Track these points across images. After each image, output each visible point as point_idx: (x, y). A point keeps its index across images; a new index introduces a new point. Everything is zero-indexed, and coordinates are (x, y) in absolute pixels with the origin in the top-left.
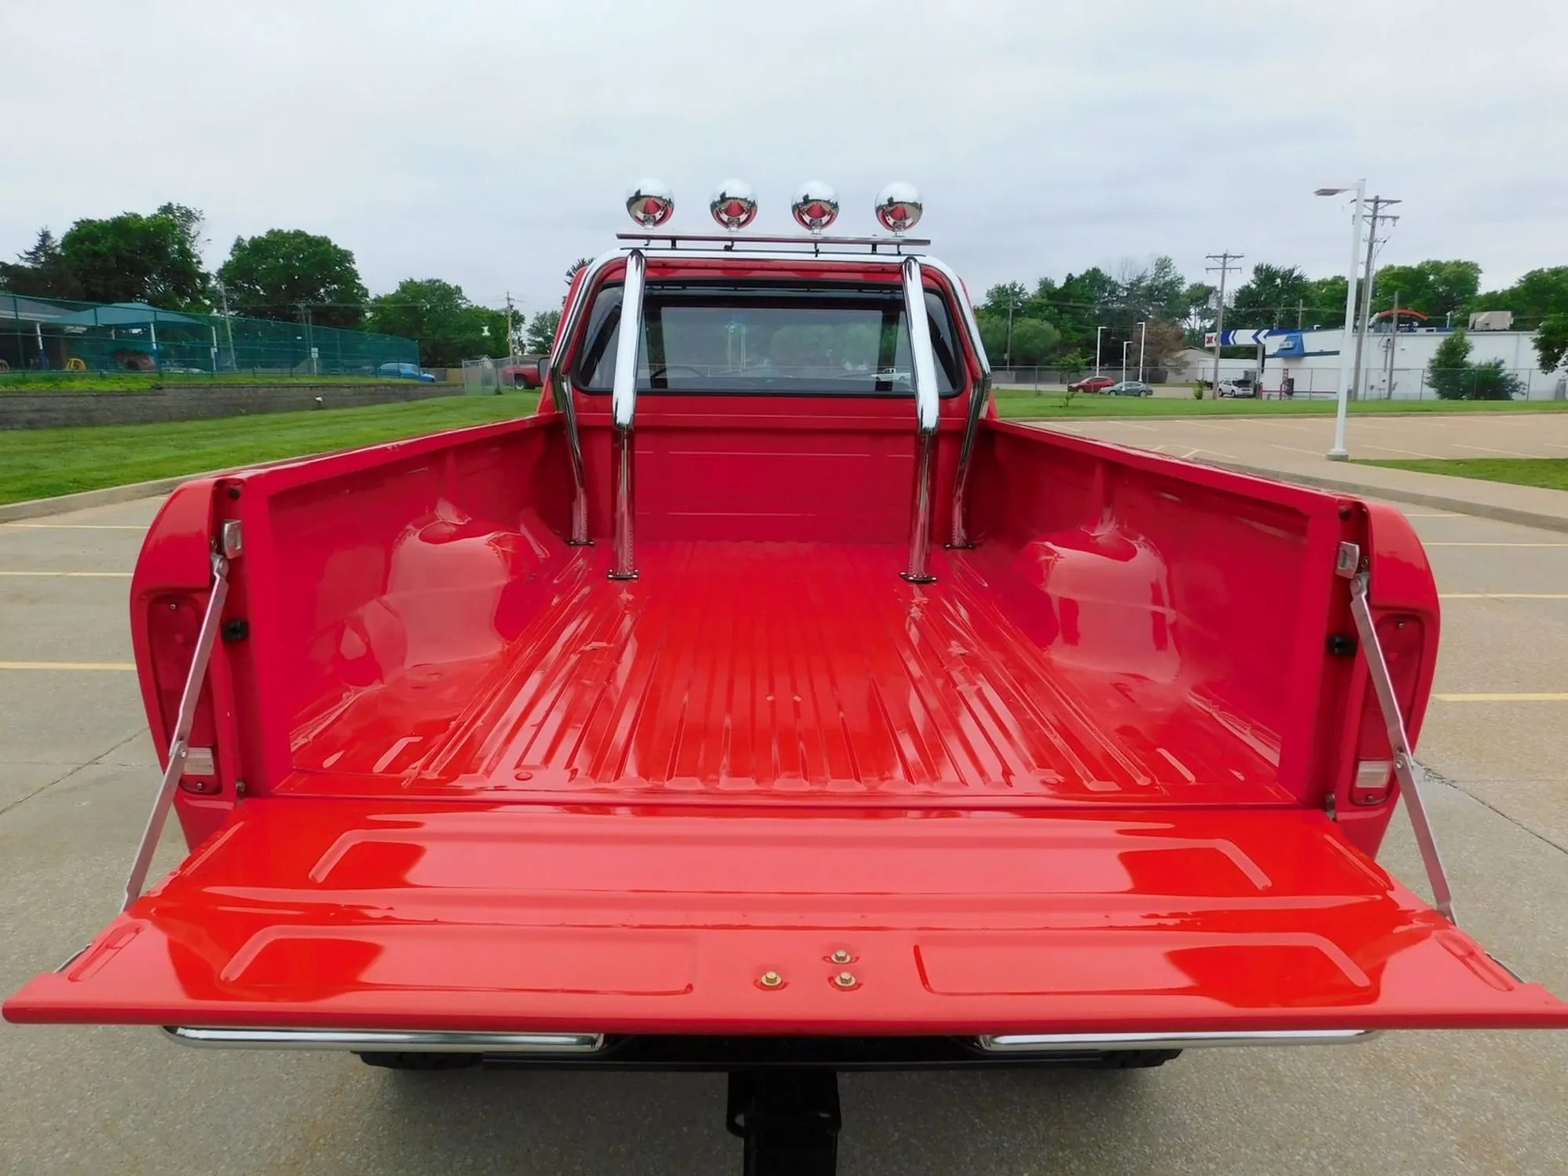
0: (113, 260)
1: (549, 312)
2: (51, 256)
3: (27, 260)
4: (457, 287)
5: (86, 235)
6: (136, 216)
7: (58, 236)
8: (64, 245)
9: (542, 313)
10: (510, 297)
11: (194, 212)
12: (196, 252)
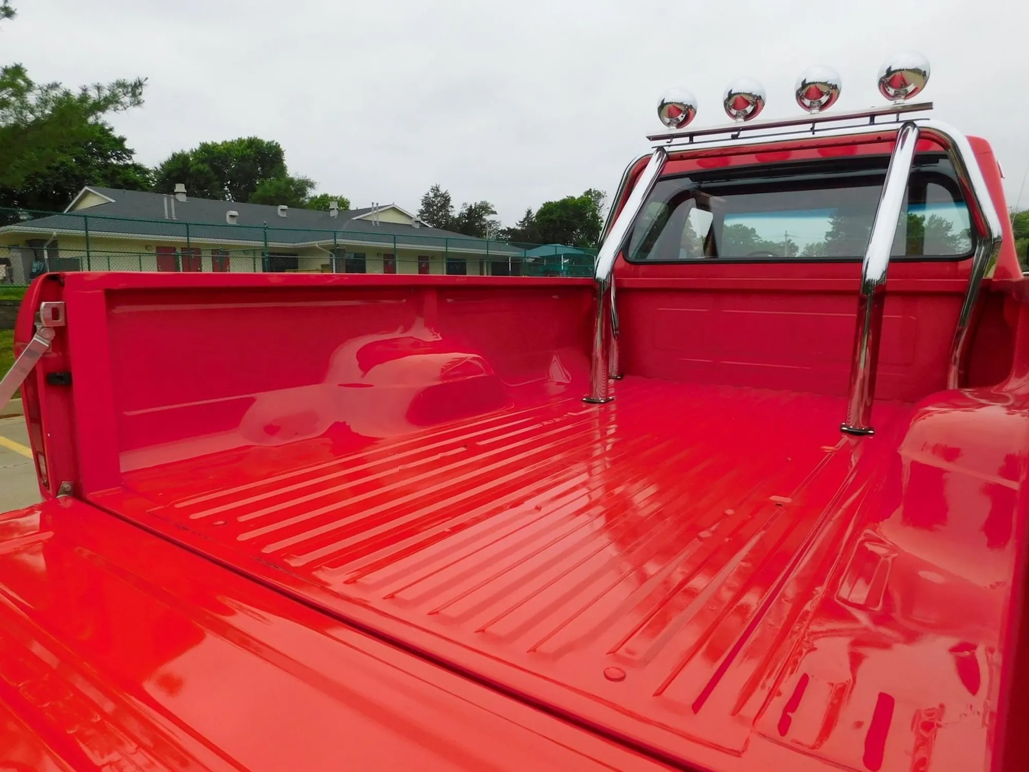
0: (558, 223)
1: (816, 243)
2: (531, 223)
3: (519, 225)
4: (752, 228)
5: (549, 209)
6: (573, 198)
7: (534, 212)
8: (537, 217)
9: (811, 244)
10: (788, 234)
11: (602, 192)
12: (601, 215)
